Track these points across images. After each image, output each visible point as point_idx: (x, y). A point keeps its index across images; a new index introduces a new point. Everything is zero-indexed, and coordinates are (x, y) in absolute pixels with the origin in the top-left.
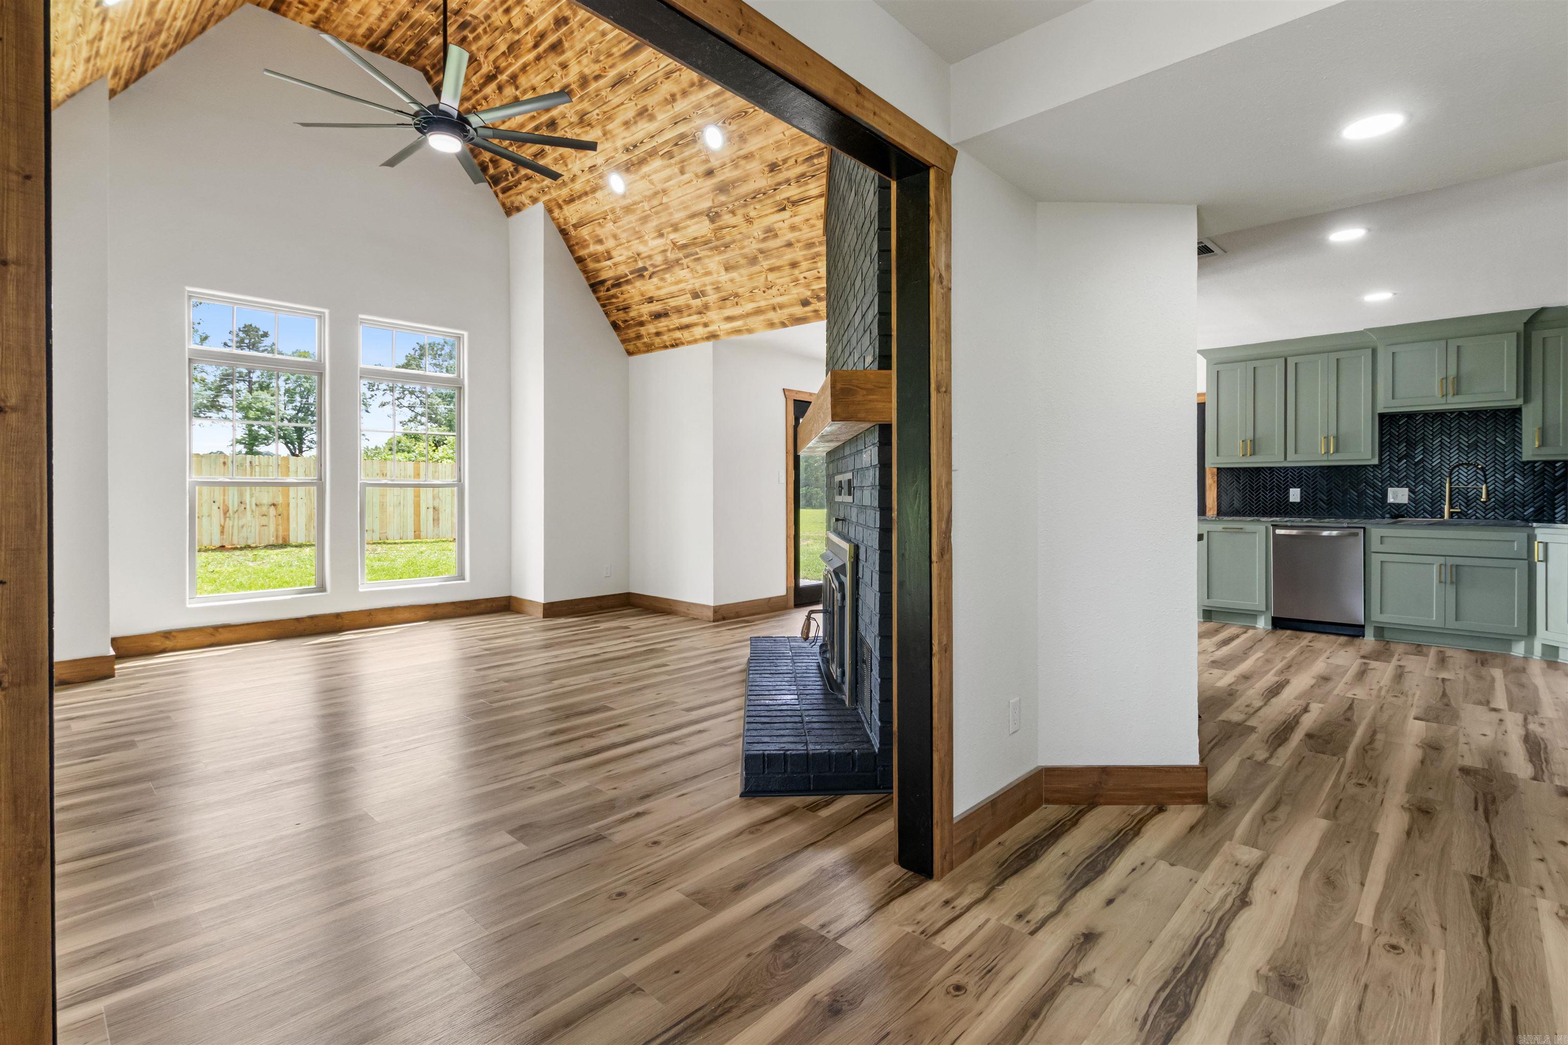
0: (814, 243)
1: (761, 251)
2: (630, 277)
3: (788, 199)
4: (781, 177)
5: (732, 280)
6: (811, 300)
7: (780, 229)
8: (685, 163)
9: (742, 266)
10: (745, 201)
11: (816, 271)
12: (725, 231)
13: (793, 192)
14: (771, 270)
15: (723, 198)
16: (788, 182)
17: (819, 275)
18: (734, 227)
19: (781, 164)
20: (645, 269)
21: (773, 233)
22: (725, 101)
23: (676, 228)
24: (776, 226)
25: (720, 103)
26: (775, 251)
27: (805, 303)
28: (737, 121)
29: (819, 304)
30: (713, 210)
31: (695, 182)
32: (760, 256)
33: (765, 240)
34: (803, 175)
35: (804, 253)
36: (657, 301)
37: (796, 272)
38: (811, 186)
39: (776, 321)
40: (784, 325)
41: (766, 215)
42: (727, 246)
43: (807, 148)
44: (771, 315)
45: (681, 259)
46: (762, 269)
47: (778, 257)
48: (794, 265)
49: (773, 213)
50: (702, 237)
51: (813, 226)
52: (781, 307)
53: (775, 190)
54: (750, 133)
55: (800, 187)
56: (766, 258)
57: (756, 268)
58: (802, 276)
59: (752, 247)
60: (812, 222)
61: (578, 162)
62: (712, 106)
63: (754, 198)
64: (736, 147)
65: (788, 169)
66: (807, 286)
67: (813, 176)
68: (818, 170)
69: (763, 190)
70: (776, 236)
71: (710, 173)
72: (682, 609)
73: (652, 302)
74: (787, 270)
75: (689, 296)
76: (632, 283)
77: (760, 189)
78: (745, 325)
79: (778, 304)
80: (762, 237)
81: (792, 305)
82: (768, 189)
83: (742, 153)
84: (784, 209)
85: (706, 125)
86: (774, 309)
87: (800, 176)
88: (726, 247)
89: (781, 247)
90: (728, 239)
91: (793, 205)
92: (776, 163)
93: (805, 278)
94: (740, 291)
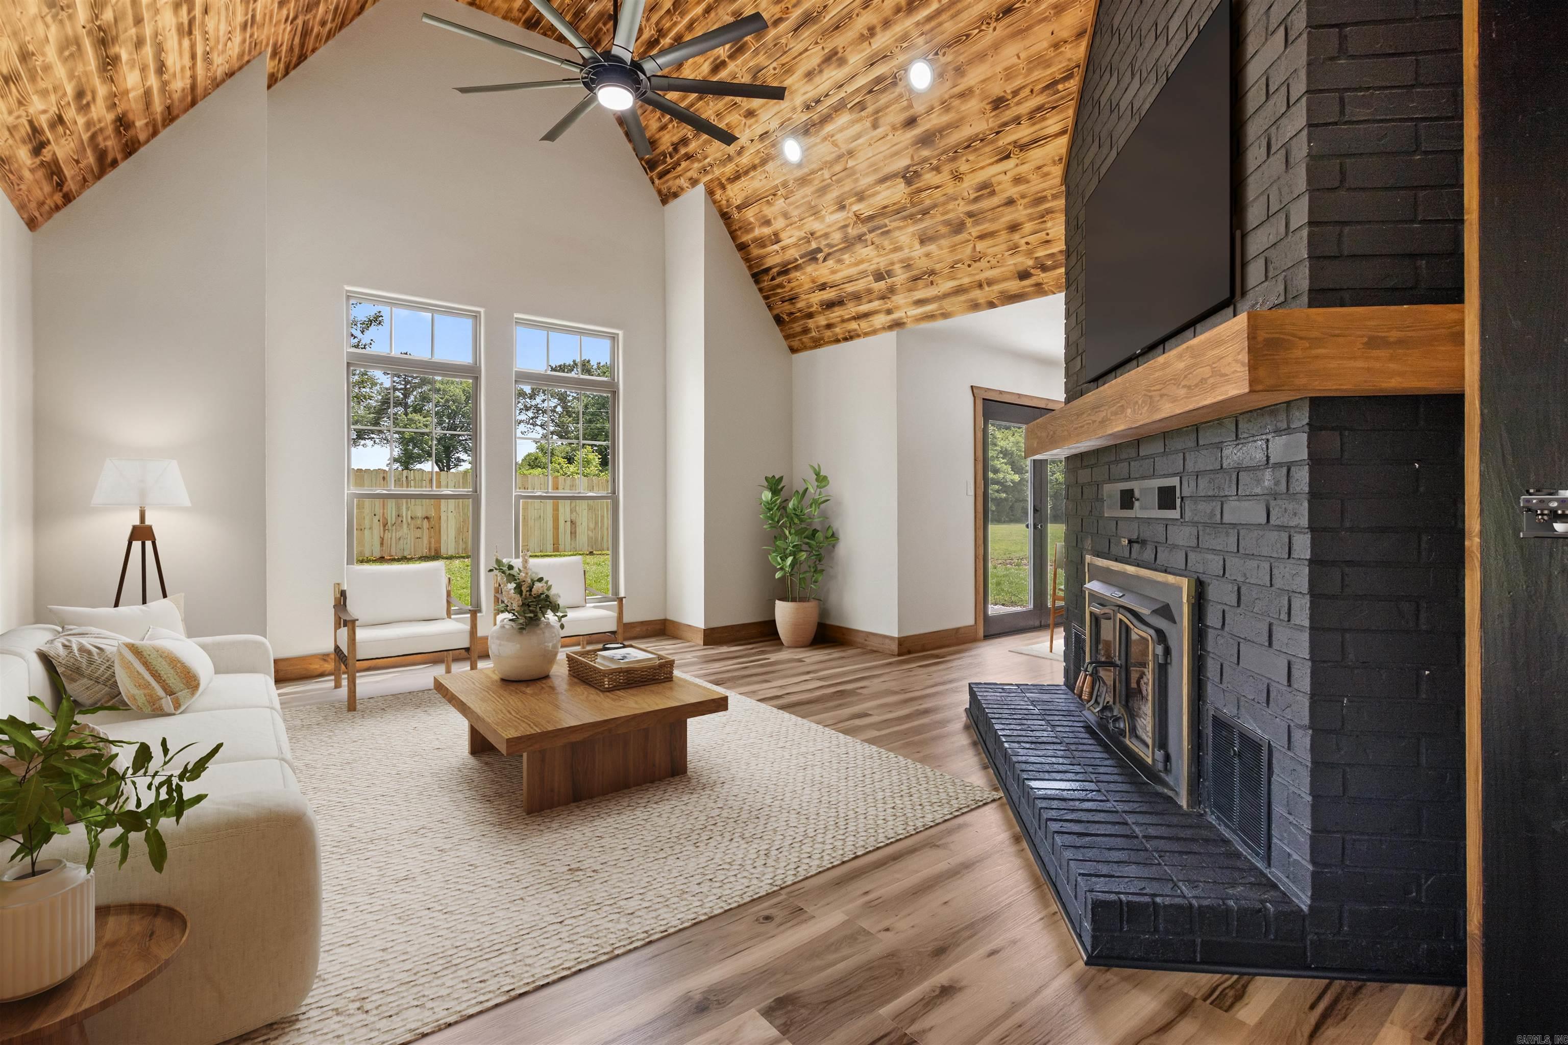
0: (1045, 197)
1: (970, 215)
2: (800, 261)
3: (1015, 142)
4: (1008, 115)
5: (927, 255)
6: (1032, 271)
7: (999, 184)
8: (880, 114)
9: (943, 236)
10: (956, 152)
11: (1044, 233)
12: (924, 194)
13: (1024, 132)
14: (981, 237)
15: (926, 153)
16: (1017, 120)
17: (1048, 238)
18: (937, 187)
19: (1010, 97)
20: (819, 250)
21: (988, 190)
22: (940, 24)
23: (861, 197)
24: (994, 180)
25: (932, 29)
26: (990, 213)
27: (1024, 275)
28: (956, 49)
29: (1043, 275)
30: (911, 169)
31: (890, 136)
32: (969, 222)
33: (976, 200)
34: (1039, 109)
35: (1029, 211)
36: (831, 287)
37: (1016, 237)
38: (1050, 122)
39: (981, 301)
40: (991, 305)
41: (982, 168)
42: (925, 212)
43: (1049, 71)
44: (977, 294)
45: (865, 234)
46: (970, 238)
47: (993, 220)
48: (1014, 228)
49: (992, 164)
50: (894, 204)
51: (1047, 174)
52: (990, 283)
53: (998, 133)
54: (970, 62)
55: (1034, 124)
56: (976, 223)
57: (963, 236)
58: (1023, 241)
59: (959, 209)
60: (1045, 169)
61: (747, 131)
62: (922, 34)
63: (969, 146)
64: (948, 84)
65: (1019, 103)
66: (1029, 253)
67: (1054, 108)
68: (1062, 98)
69: (981, 136)
70: (993, 193)
71: (911, 122)
72: (860, 640)
73: (824, 289)
74: (1004, 236)
75: (871, 278)
76: (802, 268)
77: (977, 135)
78: (941, 308)
79: (987, 279)
80: (972, 197)
81: (1005, 279)
82: (988, 133)
83: (957, 90)
84: (1008, 157)
85: (911, 62)
86: (980, 286)
87: (1034, 111)
88: (924, 214)
89: (999, 207)
90: (928, 202)
91: (1021, 151)
92: (1003, 97)
93: (1027, 243)
94: (938, 267)
